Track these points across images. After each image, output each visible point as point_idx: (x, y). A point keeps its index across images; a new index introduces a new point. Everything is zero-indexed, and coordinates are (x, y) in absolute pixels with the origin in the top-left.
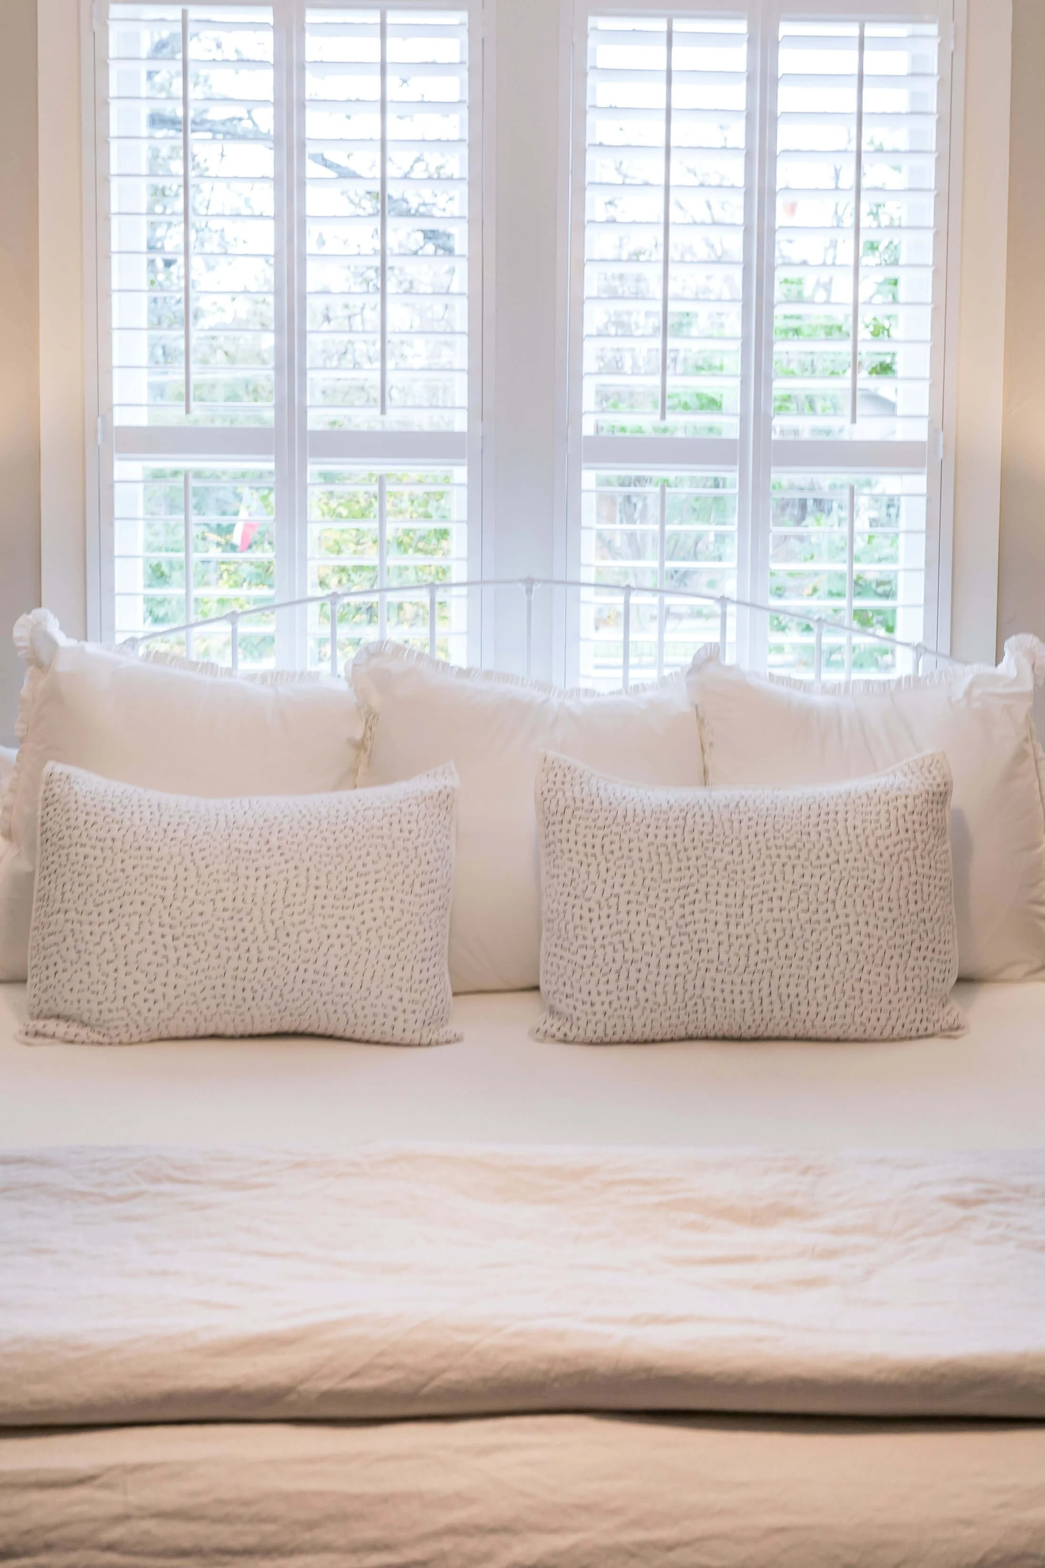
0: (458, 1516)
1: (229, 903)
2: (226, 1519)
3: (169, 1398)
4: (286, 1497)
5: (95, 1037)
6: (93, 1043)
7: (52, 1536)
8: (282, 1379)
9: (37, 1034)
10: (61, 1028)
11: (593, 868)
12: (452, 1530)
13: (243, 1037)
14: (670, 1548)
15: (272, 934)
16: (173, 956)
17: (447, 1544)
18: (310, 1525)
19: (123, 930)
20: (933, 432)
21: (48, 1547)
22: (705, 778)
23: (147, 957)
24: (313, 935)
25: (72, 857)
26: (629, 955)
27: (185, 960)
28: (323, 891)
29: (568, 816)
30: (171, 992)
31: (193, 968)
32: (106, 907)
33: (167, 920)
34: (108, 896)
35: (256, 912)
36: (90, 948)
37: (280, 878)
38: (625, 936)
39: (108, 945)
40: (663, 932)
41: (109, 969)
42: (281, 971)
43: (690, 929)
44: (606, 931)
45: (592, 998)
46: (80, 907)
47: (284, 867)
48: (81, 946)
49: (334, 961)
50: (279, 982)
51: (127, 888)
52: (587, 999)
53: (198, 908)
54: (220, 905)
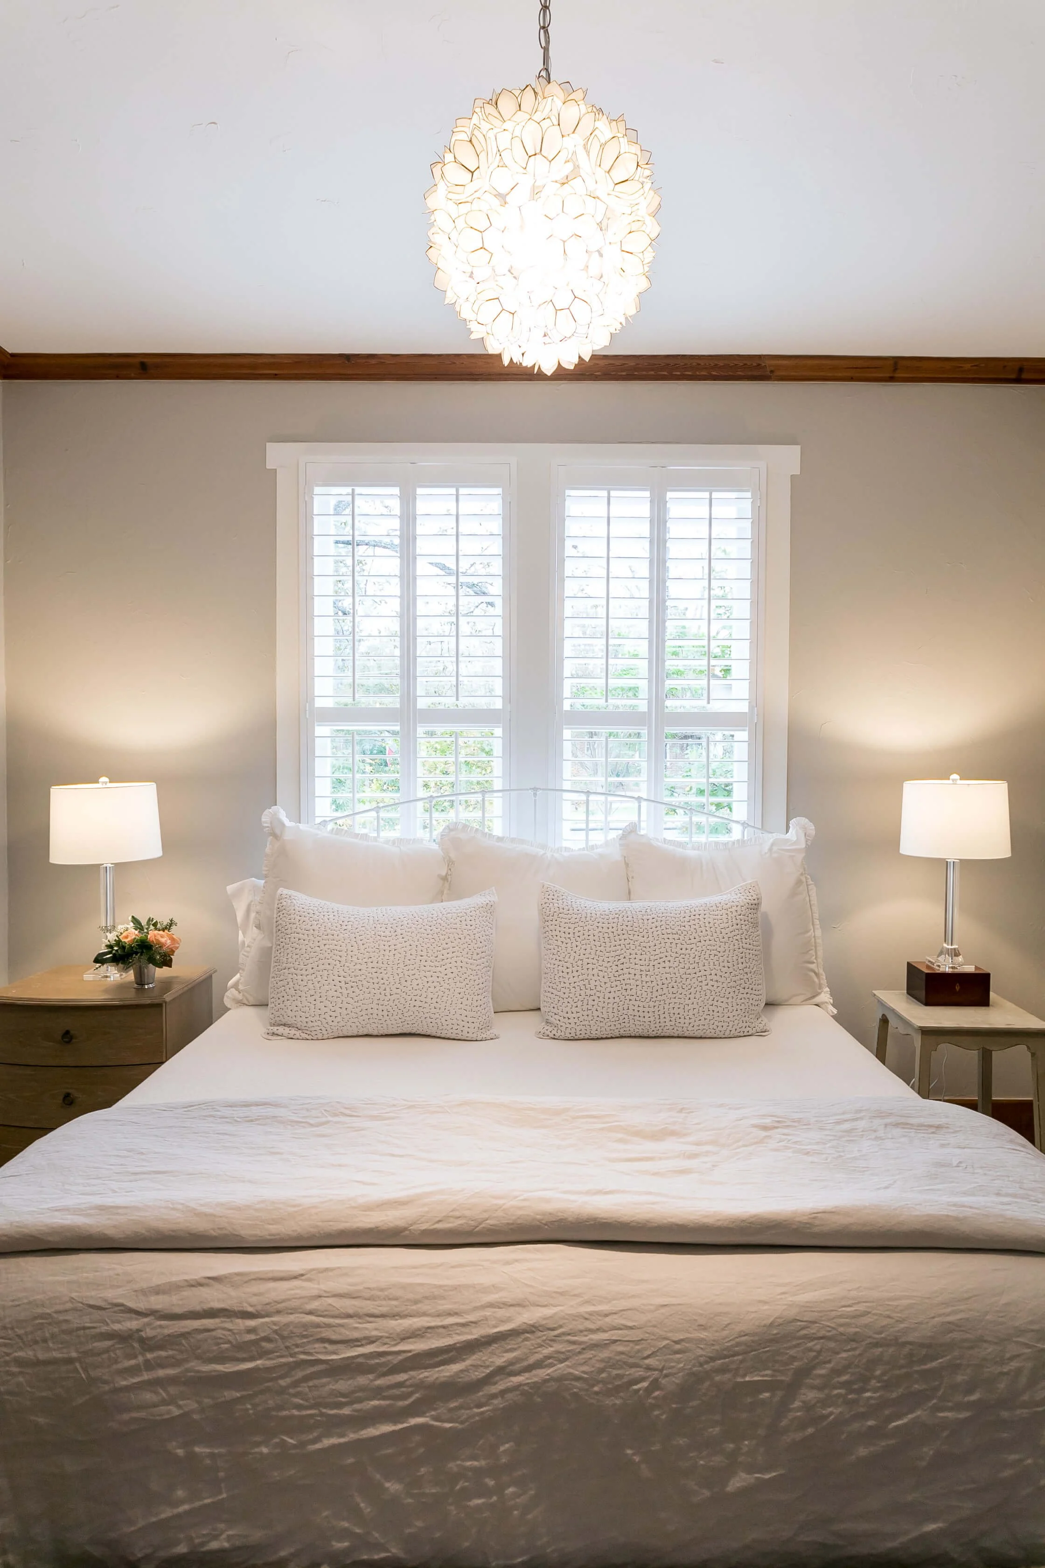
1: (375, 964)
3: (342, 1233)
4: (404, 1287)
5: (305, 1036)
6: (303, 1039)
7: (280, 1306)
8: (401, 1223)
9: (274, 1034)
10: (286, 1031)
11: (569, 945)
12: (491, 1305)
15: (398, 981)
16: (345, 993)
17: (488, 1312)
18: (416, 1302)
19: (319, 978)
20: (751, 707)
21: (278, 1312)
22: (629, 896)
23: (332, 993)
24: (419, 981)
25: (292, 940)
26: (589, 992)
27: (352, 995)
28: (425, 957)
29: (556, 917)
30: (344, 1012)
31: (356, 999)
32: (310, 966)
33: (342, 973)
34: (311, 961)
35: (389, 969)
36: (302, 988)
37: (402, 951)
38: (586, 982)
39: (311, 986)
40: (606, 980)
41: (311, 999)
42: (402, 1001)
43: (621, 978)
44: (576, 979)
45: (569, 1015)
46: (296, 966)
47: (404, 944)
48: (297, 987)
49: (431, 995)
50: (401, 1007)
51: (321, 956)
52: (566, 1016)
53: (358, 967)
54: (370, 965)
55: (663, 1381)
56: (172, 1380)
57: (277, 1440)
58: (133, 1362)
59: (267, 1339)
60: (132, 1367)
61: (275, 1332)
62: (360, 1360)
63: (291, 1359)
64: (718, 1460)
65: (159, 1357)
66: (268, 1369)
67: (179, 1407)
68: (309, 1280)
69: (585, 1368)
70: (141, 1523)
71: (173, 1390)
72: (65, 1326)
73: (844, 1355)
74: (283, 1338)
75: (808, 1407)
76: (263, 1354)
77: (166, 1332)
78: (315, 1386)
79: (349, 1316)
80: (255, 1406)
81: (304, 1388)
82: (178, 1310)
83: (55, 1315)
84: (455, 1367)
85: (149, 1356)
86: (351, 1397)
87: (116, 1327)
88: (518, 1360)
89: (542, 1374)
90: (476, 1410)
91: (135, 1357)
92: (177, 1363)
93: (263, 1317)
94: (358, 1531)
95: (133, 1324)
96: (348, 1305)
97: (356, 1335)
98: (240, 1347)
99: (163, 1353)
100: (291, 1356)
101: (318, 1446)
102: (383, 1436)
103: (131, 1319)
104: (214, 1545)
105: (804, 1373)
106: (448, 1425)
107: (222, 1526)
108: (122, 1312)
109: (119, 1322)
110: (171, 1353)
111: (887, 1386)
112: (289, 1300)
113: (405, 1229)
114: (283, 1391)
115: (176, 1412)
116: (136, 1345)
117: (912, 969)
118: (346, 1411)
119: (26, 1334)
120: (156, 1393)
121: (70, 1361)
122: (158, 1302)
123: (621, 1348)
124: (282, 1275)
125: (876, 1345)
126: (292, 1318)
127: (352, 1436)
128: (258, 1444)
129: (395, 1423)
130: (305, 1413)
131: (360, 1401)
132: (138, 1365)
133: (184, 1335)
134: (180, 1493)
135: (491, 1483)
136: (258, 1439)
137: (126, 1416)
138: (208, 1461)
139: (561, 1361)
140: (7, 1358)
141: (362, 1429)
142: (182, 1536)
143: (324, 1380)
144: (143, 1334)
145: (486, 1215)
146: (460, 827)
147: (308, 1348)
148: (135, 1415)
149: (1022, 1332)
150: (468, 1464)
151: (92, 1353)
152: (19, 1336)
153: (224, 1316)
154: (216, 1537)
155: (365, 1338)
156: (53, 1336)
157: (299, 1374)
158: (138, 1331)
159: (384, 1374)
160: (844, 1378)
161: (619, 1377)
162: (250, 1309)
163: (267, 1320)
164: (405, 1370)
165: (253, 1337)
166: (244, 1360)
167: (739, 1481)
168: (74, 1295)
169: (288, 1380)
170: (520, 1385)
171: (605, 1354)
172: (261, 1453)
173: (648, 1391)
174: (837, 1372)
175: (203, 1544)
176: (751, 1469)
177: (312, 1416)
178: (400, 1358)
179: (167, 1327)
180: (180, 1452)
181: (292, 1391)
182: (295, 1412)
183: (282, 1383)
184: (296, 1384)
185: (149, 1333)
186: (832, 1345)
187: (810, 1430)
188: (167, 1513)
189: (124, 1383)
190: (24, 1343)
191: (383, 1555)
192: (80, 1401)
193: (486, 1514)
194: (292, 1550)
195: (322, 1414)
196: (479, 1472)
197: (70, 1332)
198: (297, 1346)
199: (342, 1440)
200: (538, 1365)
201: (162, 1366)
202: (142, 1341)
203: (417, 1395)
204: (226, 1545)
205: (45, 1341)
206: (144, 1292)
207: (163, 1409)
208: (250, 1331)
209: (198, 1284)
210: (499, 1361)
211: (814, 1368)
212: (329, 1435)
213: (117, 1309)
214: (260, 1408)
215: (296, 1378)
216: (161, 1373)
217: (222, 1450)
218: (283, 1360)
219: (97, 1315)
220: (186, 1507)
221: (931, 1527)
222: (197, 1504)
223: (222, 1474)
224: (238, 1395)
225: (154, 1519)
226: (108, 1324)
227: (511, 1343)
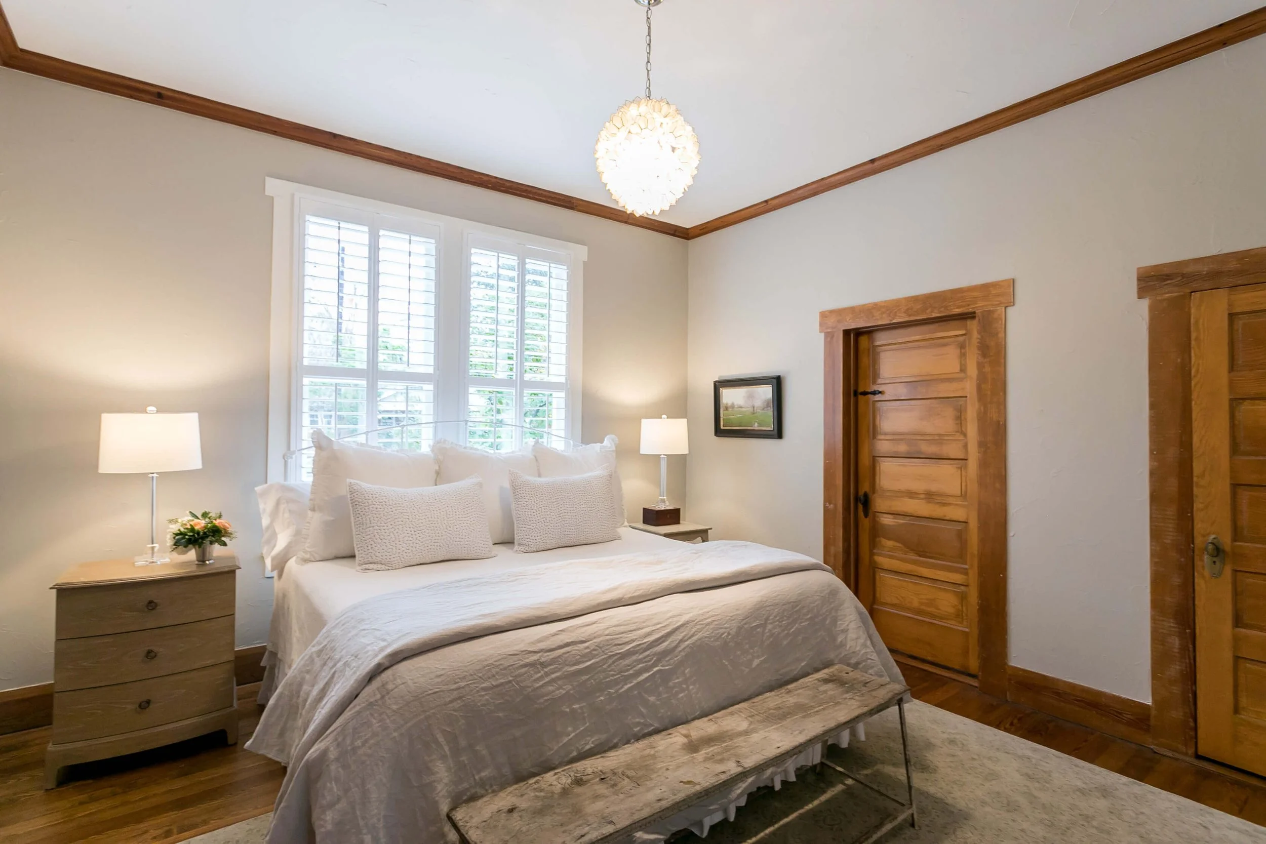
0: (670, 614)
1: (430, 519)
2: (628, 624)
3: (599, 605)
4: (637, 617)
5: (387, 568)
6: (387, 570)
7: (595, 635)
8: (621, 596)
9: (366, 569)
10: (375, 566)
11: (533, 501)
12: (671, 617)
13: (418, 565)
14: (708, 612)
15: (445, 527)
16: (415, 537)
17: (670, 620)
18: (644, 622)
19: (397, 530)
20: (566, 380)
21: (595, 638)
22: (540, 476)
23: (406, 538)
24: (457, 526)
25: (371, 509)
26: (546, 524)
27: (419, 538)
28: (457, 513)
29: (522, 486)
30: (414, 549)
31: (422, 540)
32: (389, 524)
33: (412, 526)
34: (389, 520)
35: (439, 521)
36: (386, 537)
37: (444, 510)
38: (544, 519)
39: (393, 536)
40: (554, 517)
41: (393, 544)
42: (449, 539)
43: (561, 515)
44: (539, 518)
45: (537, 538)
46: (379, 524)
47: (444, 506)
48: (382, 537)
49: (464, 534)
50: (448, 542)
51: (395, 517)
52: (534, 538)
53: (421, 521)
54: (427, 520)
55: (731, 632)
56: (558, 678)
57: (606, 693)
58: (539, 675)
59: (594, 650)
60: (540, 677)
61: (596, 646)
62: (632, 650)
63: (605, 656)
64: (750, 657)
65: (551, 669)
66: (597, 663)
67: (564, 689)
68: (600, 623)
69: (708, 633)
70: (556, 748)
71: (560, 682)
72: (502, 667)
73: (776, 610)
74: (600, 648)
75: (770, 631)
76: (594, 656)
77: (551, 657)
78: (618, 665)
79: (622, 633)
80: (595, 680)
81: (613, 667)
82: (553, 647)
83: (494, 663)
84: (665, 644)
85: (546, 670)
86: (632, 666)
87: (527, 661)
88: (686, 635)
89: (695, 638)
90: (676, 659)
91: (539, 672)
92: (559, 670)
93: (588, 641)
94: (642, 721)
95: (535, 657)
96: (622, 629)
97: (627, 640)
98: (584, 656)
99: (552, 667)
100: (606, 654)
101: (623, 690)
102: (646, 678)
103: (532, 656)
104: (588, 747)
105: (767, 619)
106: (667, 668)
107: (588, 738)
108: (527, 653)
109: (527, 658)
110: (555, 666)
111: (788, 618)
112: (596, 632)
113: (622, 598)
114: (604, 671)
115: (564, 692)
116: (539, 666)
117: (646, 511)
118: (631, 672)
119: (484, 675)
120: (553, 686)
121: (510, 682)
122: (542, 646)
123: (716, 623)
124: (588, 623)
125: (784, 605)
126: (601, 639)
127: (635, 682)
128: (599, 697)
129: (649, 672)
130: (616, 677)
131: (634, 667)
132: (542, 675)
133: (559, 657)
134: (570, 729)
135: (684, 686)
136: (598, 694)
137: (542, 700)
138: (579, 711)
139: (700, 632)
140: (477, 689)
141: (638, 677)
142: (573, 748)
143: (621, 661)
144: (541, 661)
145: (650, 587)
146: (442, 440)
147: (611, 650)
148: (546, 698)
149: (816, 592)
150: (676, 681)
151: (520, 675)
152: (480, 677)
153: (573, 645)
154: (587, 744)
155: (632, 640)
156: (497, 673)
157: (610, 661)
158: (538, 660)
159: (642, 653)
160: (778, 618)
161: (718, 633)
162: (584, 639)
163: (591, 642)
164: (648, 649)
165: (588, 650)
166: (587, 661)
167: (756, 662)
168: (499, 652)
169: (606, 665)
170: (689, 644)
171: (711, 627)
172: (601, 700)
173: (727, 636)
174: (775, 617)
175: (582, 749)
176: (758, 657)
177: (619, 677)
178: (646, 644)
179: (550, 655)
180: (568, 710)
181: (609, 669)
182: (612, 678)
183: (605, 667)
184: (610, 666)
185: (543, 659)
186: (772, 607)
187: (771, 639)
188: (566, 740)
189: (538, 685)
190: (483, 680)
191: (652, 728)
192: (518, 700)
193: (685, 699)
194: (619, 738)
195: (623, 676)
196: (680, 683)
197: (505, 669)
198: (607, 650)
199: (632, 684)
200: (693, 636)
201: (553, 673)
202: (541, 664)
203: (655, 658)
204: (592, 745)
205: (494, 676)
206: (533, 643)
207: (557, 692)
208: (587, 648)
209: (556, 634)
210: (680, 637)
211: (769, 617)
212: (626, 684)
213: (524, 653)
214: (597, 681)
215: (609, 663)
216: (553, 676)
217: (585, 704)
218: (603, 657)
219: (515, 658)
220: (573, 734)
221: (803, 664)
222: (578, 731)
223: (586, 715)
224: (587, 677)
225: (561, 744)
226: (522, 661)
227: (682, 629)
